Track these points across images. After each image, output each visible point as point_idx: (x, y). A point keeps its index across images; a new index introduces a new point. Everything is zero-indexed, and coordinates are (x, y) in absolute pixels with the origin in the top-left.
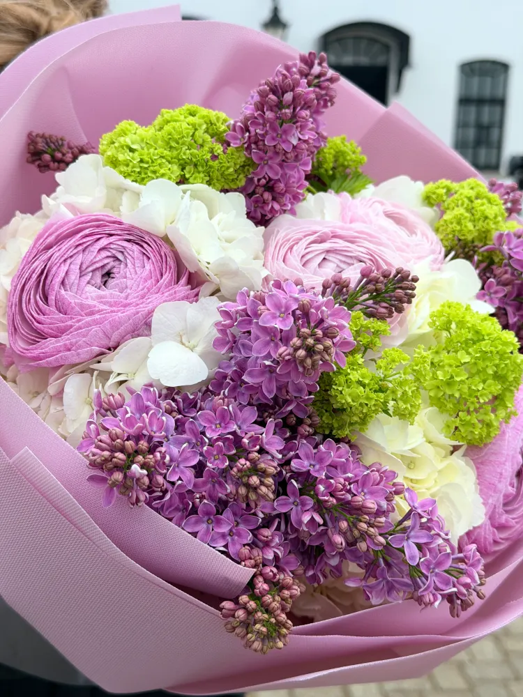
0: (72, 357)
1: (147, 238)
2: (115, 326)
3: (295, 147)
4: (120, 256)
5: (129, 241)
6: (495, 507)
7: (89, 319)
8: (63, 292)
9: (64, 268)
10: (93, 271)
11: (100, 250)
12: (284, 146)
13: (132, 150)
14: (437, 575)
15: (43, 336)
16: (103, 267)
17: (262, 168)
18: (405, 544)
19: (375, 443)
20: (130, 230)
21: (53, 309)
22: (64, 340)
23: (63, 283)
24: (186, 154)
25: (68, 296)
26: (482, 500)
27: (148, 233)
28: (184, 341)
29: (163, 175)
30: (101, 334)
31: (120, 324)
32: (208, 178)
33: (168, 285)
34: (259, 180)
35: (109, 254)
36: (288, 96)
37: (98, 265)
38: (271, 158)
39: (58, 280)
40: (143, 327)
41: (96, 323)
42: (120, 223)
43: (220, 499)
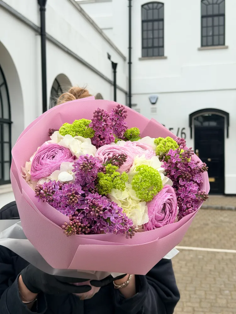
0: (42, 175)
1: (64, 149)
2: (52, 168)
3: (103, 126)
4: (57, 153)
5: (60, 149)
6: (152, 219)
7: (46, 166)
8: (42, 161)
9: (43, 155)
10: (50, 156)
11: (52, 152)
12: (100, 126)
13: (64, 129)
14: (118, 225)
15: (37, 171)
16: (53, 155)
17: (97, 132)
18: (111, 217)
19: (113, 197)
20: (60, 147)
21: (40, 165)
22: (41, 171)
23: (43, 159)
24: (77, 129)
25: (43, 161)
26: (148, 216)
27: (65, 148)
28: (69, 171)
29: (71, 134)
30: (49, 170)
31: (53, 167)
32: (82, 135)
33: (67, 158)
34: (96, 135)
35: (54, 152)
36: (100, 114)
37: (51, 155)
38: (99, 130)
39: (42, 158)
40: (58, 168)
41: (48, 167)
42: (59, 145)
43: (67, 204)
